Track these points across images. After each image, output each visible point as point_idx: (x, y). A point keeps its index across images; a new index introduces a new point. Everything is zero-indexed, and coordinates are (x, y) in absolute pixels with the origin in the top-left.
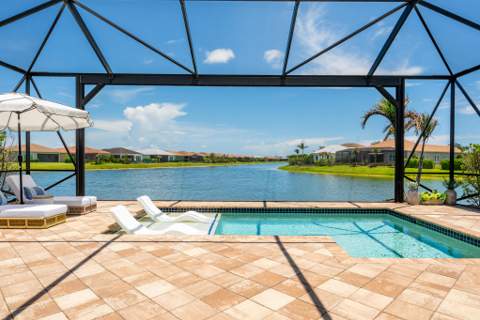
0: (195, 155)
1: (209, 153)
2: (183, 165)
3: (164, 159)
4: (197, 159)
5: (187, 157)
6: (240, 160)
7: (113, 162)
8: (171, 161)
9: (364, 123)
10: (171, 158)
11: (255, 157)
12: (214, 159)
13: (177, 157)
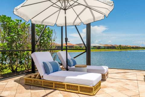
0: (112, 46)
2: (107, 50)
3: (99, 48)
4: (113, 47)
5: (108, 47)
6: (133, 48)
8: (102, 49)
10: (102, 47)
11: (141, 46)
12: (121, 48)
13: (104, 47)
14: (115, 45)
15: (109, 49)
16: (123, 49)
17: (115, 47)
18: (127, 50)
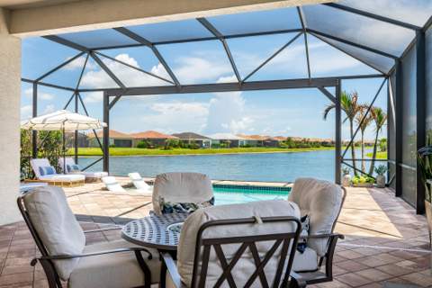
0: (269, 140)
1: (286, 136)
3: (234, 144)
5: (259, 142)
6: (325, 145)
7: (182, 147)
8: (242, 146)
9: (325, 116)
10: (242, 142)
12: (291, 144)
13: (249, 141)
14: (278, 137)
15: (261, 149)
16: (298, 147)
17: (277, 141)
18: (307, 150)
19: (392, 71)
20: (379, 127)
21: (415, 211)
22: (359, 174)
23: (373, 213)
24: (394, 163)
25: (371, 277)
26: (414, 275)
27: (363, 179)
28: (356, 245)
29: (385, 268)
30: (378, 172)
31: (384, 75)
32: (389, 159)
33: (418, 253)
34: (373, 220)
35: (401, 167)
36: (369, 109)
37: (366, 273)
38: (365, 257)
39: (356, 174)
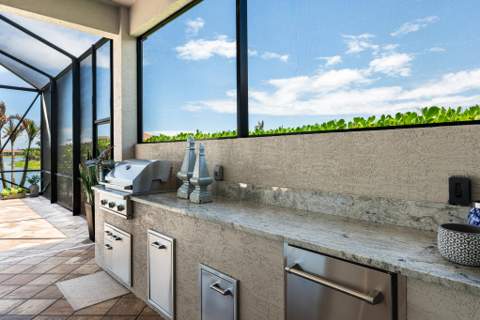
19: (46, 87)
20: (31, 139)
21: (72, 213)
22: (9, 185)
23: (32, 223)
24: (49, 172)
25: (44, 283)
26: (82, 268)
27: (15, 190)
28: (21, 259)
29: (55, 271)
30: (31, 181)
31: (37, 90)
32: (42, 168)
33: (81, 248)
34: (33, 229)
35: (56, 176)
36: (22, 120)
37: (38, 281)
38: (34, 266)
39: (5, 186)
